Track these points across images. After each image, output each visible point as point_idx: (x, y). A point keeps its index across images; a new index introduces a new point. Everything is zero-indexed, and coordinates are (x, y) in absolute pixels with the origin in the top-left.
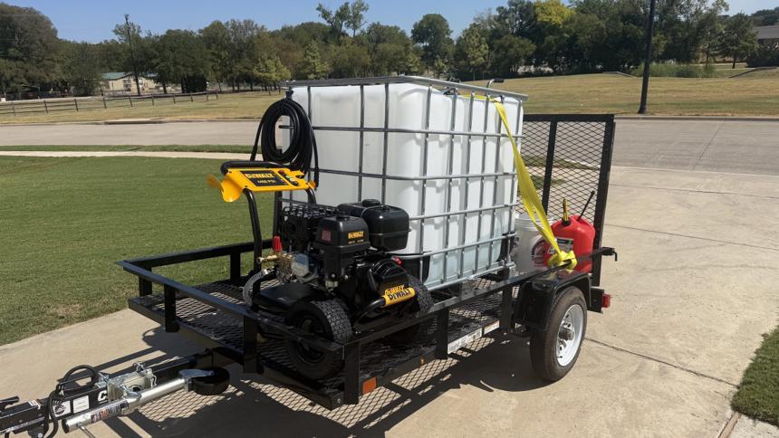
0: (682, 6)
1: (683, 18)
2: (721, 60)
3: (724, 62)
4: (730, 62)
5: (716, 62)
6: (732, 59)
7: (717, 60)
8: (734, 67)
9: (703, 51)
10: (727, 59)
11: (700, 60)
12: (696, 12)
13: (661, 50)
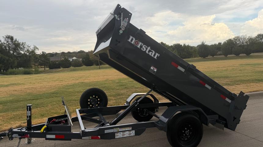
0: (21, 48)
1: (22, 52)
2: (40, 67)
3: (42, 68)
4: (43, 68)
5: (39, 68)
6: (44, 67)
7: (39, 67)
8: (45, 69)
9: (33, 64)
10: (42, 67)
11: (33, 68)
12: (27, 50)
13: (16, 64)
